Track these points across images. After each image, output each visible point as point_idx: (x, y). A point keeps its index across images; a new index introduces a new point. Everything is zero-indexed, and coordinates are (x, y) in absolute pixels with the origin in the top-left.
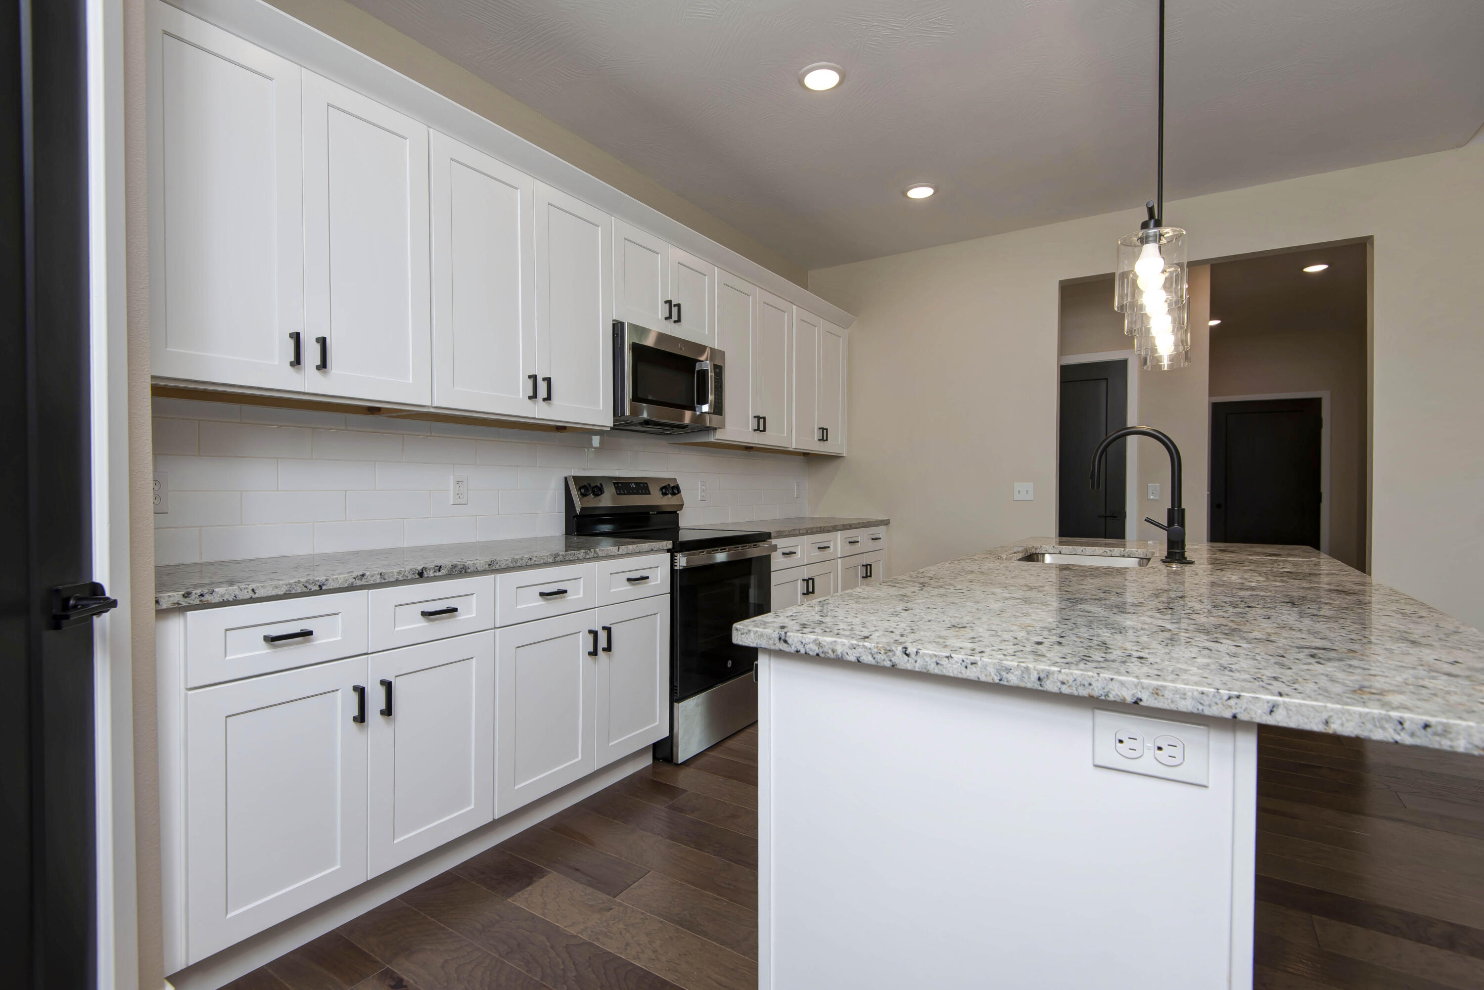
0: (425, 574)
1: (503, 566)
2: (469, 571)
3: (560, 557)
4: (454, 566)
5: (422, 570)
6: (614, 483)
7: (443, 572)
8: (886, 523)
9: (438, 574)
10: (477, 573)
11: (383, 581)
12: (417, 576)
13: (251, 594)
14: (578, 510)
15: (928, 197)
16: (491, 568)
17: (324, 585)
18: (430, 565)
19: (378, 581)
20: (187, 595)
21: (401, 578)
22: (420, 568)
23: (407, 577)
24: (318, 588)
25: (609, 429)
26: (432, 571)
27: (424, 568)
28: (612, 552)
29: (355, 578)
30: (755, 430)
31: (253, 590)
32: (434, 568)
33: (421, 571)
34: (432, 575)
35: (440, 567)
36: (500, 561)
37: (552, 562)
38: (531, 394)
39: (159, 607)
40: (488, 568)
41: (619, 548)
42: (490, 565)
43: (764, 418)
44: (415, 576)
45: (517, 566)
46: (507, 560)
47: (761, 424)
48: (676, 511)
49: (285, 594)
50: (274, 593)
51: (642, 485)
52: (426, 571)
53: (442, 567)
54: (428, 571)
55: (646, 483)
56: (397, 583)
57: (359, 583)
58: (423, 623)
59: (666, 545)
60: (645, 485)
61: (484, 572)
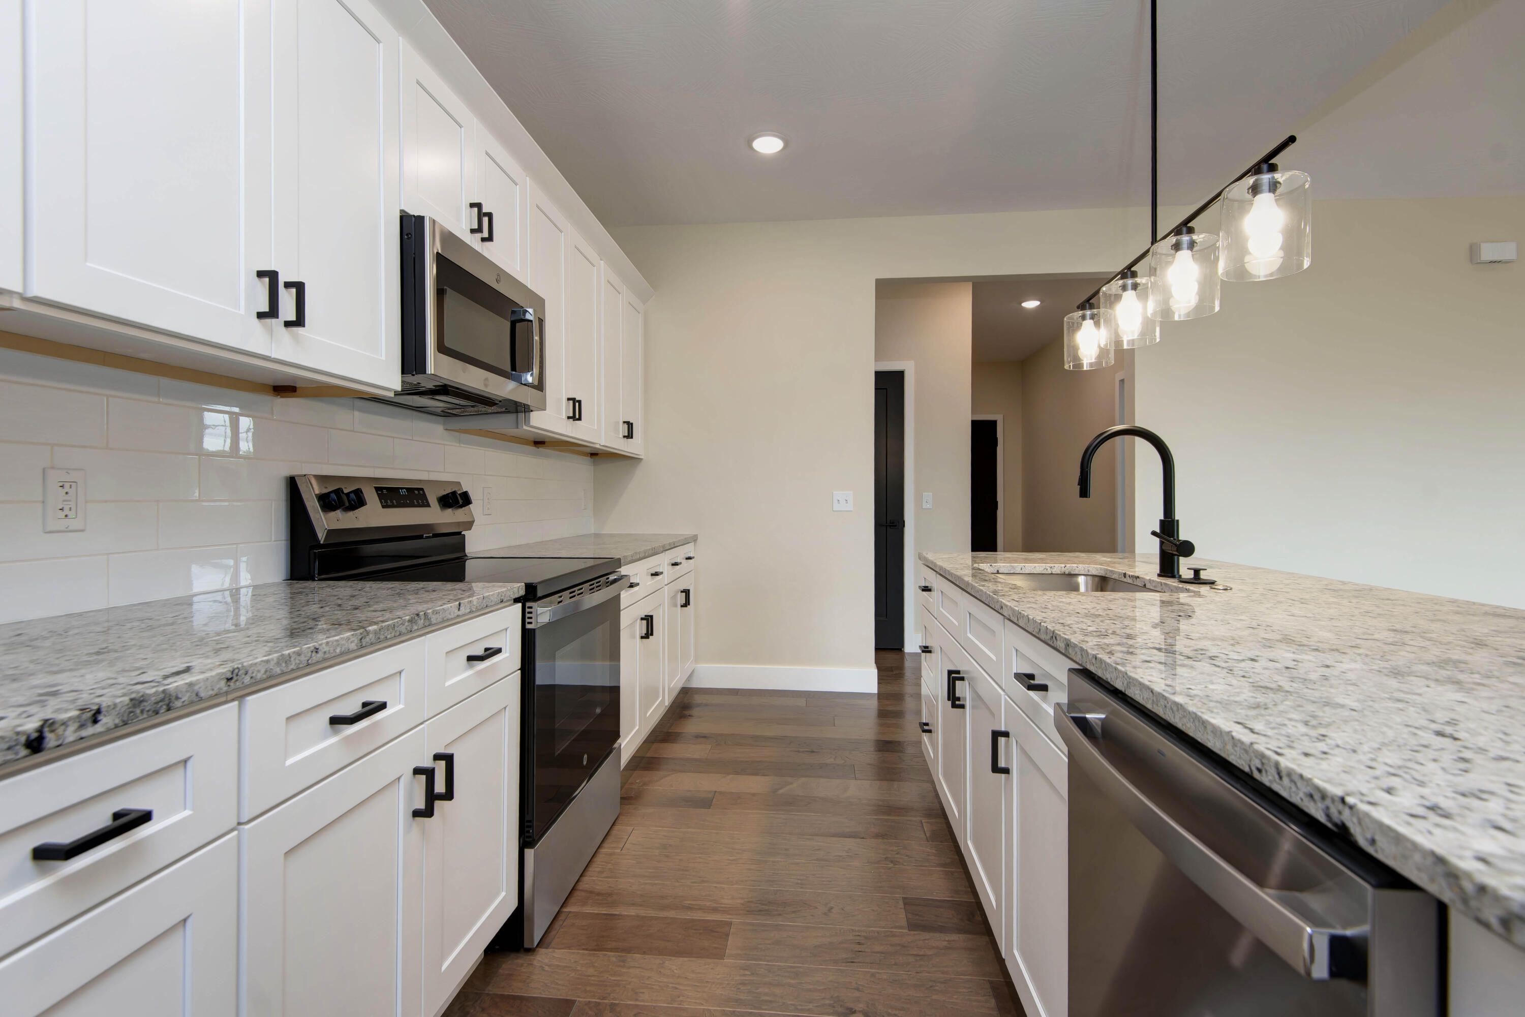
5: (40, 730)
6: (377, 489)
8: (694, 539)
9: (90, 730)
12: (24, 752)
15: (778, 152)
25: (393, 396)
27: (49, 724)
28: (450, 614)
30: (569, 418)
32: (79, 717)
33: (35, 735)
34: (71, 739)
38: (265, 308)
43: (580, 402)
44: (16, 754)
47: (576, 412)
48: (461, 532)
52: (52, 731)
53: (103, 710)
54: (60, 731)
55: (422, 489)
59: (518, 591)
60: (421, 492)
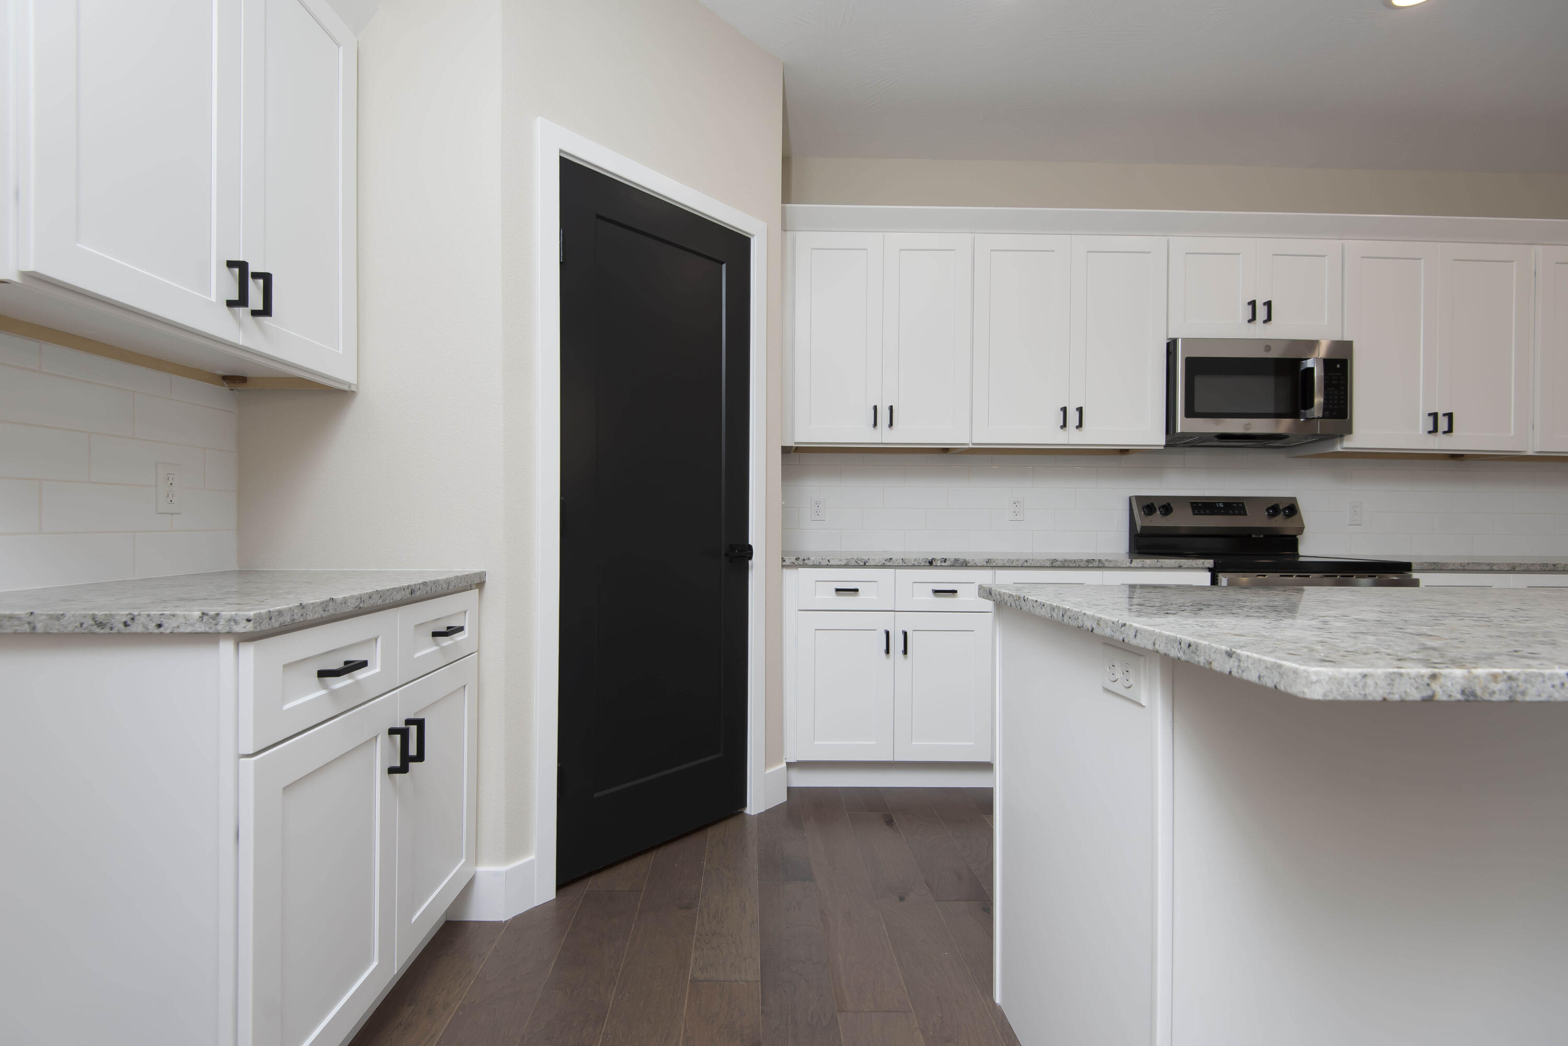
0: (934, 563)
1: (1000, 564)
2: (969, 565)
3: (1059, 562)
4: (956, 560)
7: (948, 563)
10: (976, 566)
11: (904, 564)
13: (827, 563)
14: (1139, 529)
16: (989, 564)
17: (867, 562)
18: (938, 557)
19: (901, 564)
20: (797, 559)
21: (916, 564)
22: (930, 559)
23: (921, 563)
24: (863, 564)
26: (939, 562)
29: (886, 560)
31: (828, 560)
35: (946, 559)
36: (997, 560)
37: (1049, 565)
39: (784, 563)
40: (985, 565)
41: (1132, 561)
42: (987, 562)
45: (1012, 565)
46: (1003, 560)
49: (845, 565)
50: (839, 563)
51: (1235, 505)
56: (913, 566)
57: (888, 564)
58: (932, 597)
61: (982, 567)
